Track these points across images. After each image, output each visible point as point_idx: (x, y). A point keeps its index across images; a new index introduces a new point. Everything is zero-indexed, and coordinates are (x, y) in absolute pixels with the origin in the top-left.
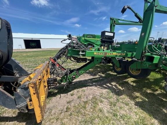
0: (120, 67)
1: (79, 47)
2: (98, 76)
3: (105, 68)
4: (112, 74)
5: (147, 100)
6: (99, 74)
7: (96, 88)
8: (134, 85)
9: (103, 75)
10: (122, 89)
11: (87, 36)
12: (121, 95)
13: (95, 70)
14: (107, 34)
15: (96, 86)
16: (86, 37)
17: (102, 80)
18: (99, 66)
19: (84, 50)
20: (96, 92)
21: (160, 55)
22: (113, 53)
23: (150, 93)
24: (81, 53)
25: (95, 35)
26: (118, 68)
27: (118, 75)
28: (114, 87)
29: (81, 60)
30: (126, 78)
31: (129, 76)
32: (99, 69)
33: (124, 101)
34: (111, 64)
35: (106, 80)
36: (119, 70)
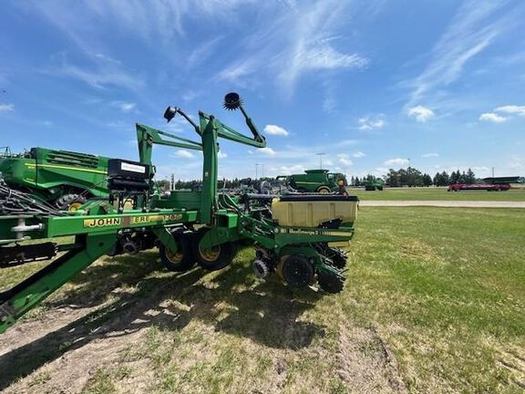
0: (179, 250)
1: (10, 205)
2: (110, 300)
3: (141, 268)
4: (161, 277)
5: (237, 309)
6: (117, 290)
7: (104, 343)
8: (217, 286)
9: (132, 290)
10: (188, 309)
11: (54, 157)
12: (186, 324)
13: (100, 281)
14: (125, 167)
15: (103, 335)
16: (49, 161)
17: (127, 307)
18: (116, 263)
19: (40, 214)
20: (103, 356)
21: (237, 213)
22: (151, 217)
23: (243, 292)
24: (23, 227)
25: (92, 158)
26: (174, 255)
27: (179, 277)
28: (167, 312)
29: (23, 254)
30: (199, 275)
31: (205, 271)
32: (115, 276)
33: (191, 337)
34: (155, 250)
35: (140, 304)
36: (177, 259)
